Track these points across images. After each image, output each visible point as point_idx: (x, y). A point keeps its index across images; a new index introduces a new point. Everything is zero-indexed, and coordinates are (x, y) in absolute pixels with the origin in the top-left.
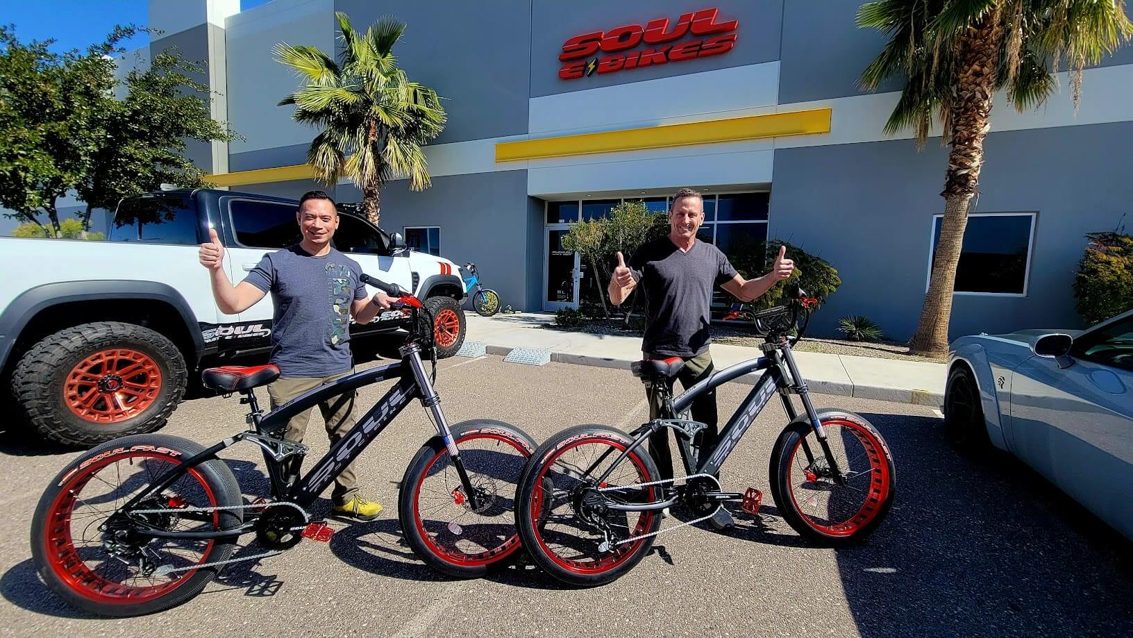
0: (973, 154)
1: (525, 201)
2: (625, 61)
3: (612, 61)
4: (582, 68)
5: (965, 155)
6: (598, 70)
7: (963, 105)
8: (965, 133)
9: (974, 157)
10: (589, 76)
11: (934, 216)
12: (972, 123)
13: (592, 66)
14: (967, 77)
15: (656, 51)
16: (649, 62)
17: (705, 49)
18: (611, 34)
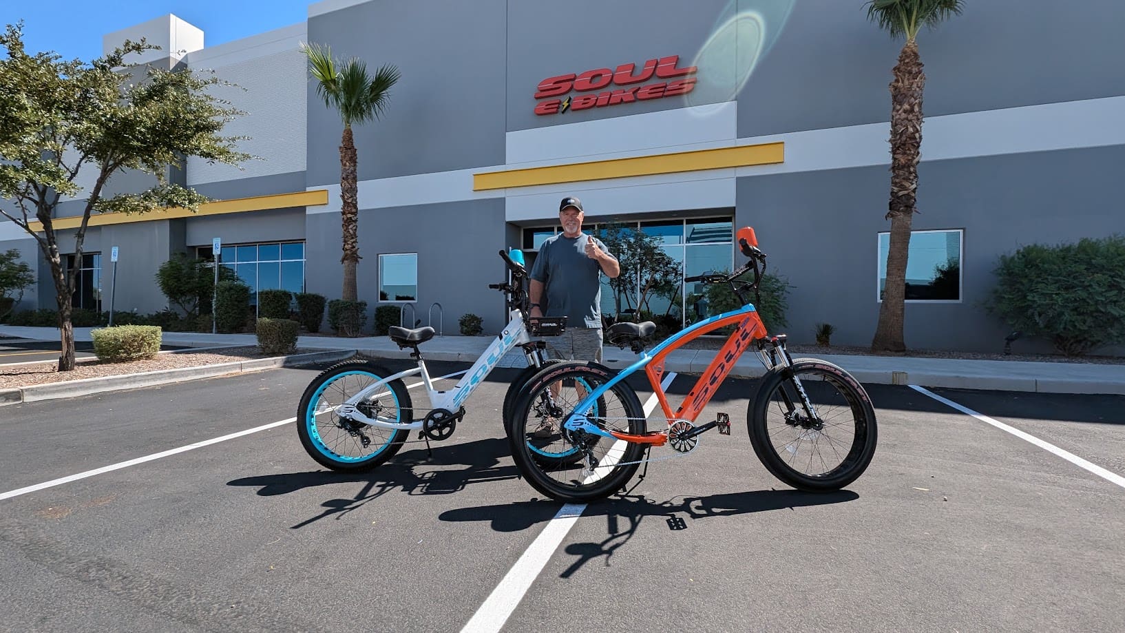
0: (911, 177)
1: (503, 227)
2: (597, 100)
3: (585, 99)
4: (557, 106)
5: (904, 179)
6: (573, 107)
7: (898, 137)
8: (902, 160)
9: (913, 180)
10: (563, 112)
11: (879, 234)
12: (908, 152)
13: (566, 104)
14: (900, 114)
15: (624, 92)
16: (619, 101)
17: (669, 90)
18: (583, 75)
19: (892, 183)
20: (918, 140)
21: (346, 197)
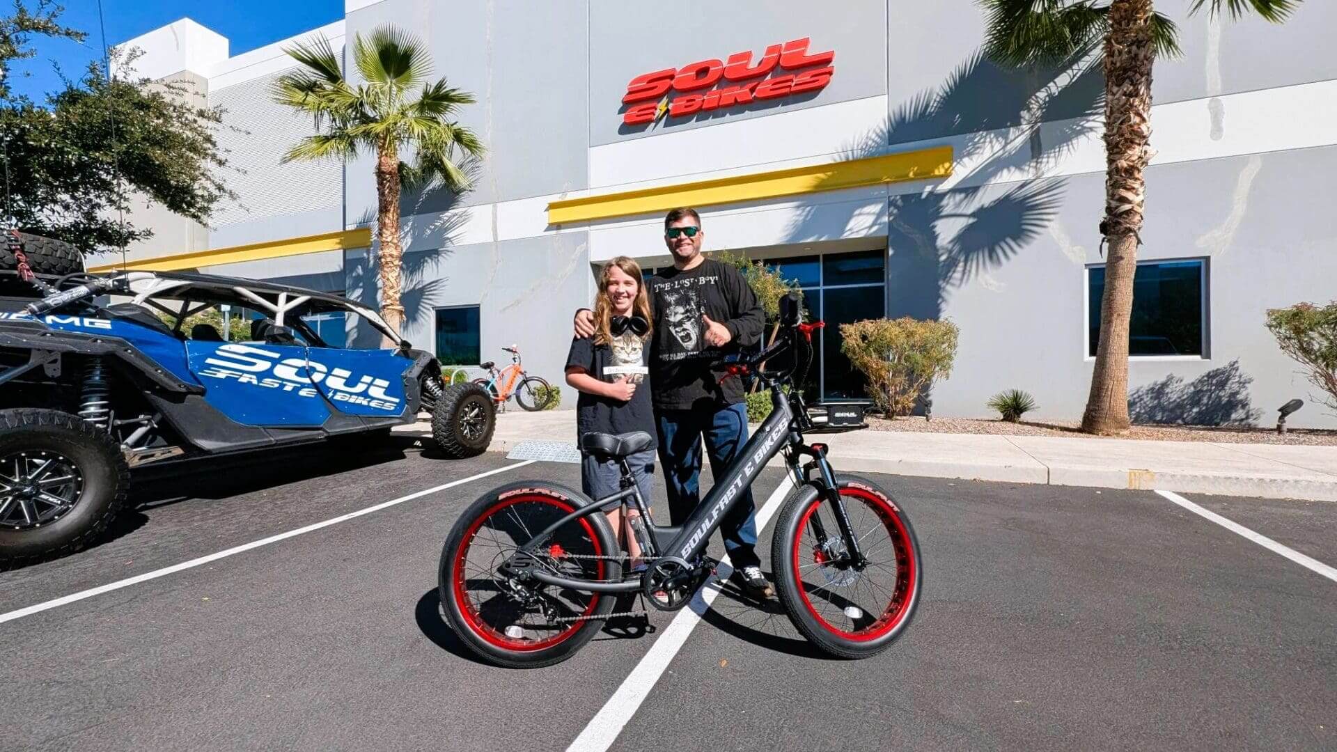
0: (1136, 185)
1: (587, 269)
2: (703, 101)
3: (688, 101)
4: (652, 110)
5: (1125, 188)
6: (671, 113)
9: (1138, 189)
13: (663, 108)
16: (733, 101)
17: (796, 85)
18: (686, 70)
19: (1108, 195)
20: (1146, 133)
21: (384, 235)
